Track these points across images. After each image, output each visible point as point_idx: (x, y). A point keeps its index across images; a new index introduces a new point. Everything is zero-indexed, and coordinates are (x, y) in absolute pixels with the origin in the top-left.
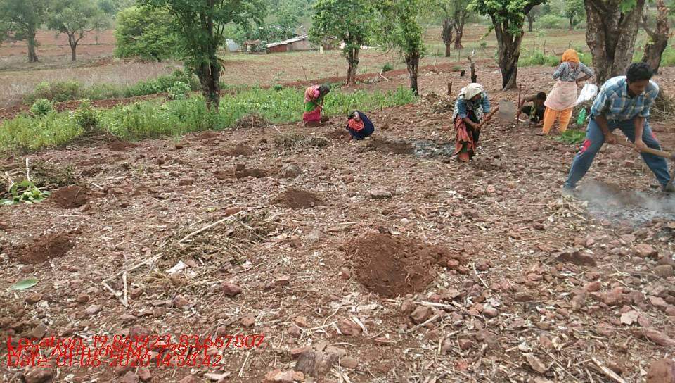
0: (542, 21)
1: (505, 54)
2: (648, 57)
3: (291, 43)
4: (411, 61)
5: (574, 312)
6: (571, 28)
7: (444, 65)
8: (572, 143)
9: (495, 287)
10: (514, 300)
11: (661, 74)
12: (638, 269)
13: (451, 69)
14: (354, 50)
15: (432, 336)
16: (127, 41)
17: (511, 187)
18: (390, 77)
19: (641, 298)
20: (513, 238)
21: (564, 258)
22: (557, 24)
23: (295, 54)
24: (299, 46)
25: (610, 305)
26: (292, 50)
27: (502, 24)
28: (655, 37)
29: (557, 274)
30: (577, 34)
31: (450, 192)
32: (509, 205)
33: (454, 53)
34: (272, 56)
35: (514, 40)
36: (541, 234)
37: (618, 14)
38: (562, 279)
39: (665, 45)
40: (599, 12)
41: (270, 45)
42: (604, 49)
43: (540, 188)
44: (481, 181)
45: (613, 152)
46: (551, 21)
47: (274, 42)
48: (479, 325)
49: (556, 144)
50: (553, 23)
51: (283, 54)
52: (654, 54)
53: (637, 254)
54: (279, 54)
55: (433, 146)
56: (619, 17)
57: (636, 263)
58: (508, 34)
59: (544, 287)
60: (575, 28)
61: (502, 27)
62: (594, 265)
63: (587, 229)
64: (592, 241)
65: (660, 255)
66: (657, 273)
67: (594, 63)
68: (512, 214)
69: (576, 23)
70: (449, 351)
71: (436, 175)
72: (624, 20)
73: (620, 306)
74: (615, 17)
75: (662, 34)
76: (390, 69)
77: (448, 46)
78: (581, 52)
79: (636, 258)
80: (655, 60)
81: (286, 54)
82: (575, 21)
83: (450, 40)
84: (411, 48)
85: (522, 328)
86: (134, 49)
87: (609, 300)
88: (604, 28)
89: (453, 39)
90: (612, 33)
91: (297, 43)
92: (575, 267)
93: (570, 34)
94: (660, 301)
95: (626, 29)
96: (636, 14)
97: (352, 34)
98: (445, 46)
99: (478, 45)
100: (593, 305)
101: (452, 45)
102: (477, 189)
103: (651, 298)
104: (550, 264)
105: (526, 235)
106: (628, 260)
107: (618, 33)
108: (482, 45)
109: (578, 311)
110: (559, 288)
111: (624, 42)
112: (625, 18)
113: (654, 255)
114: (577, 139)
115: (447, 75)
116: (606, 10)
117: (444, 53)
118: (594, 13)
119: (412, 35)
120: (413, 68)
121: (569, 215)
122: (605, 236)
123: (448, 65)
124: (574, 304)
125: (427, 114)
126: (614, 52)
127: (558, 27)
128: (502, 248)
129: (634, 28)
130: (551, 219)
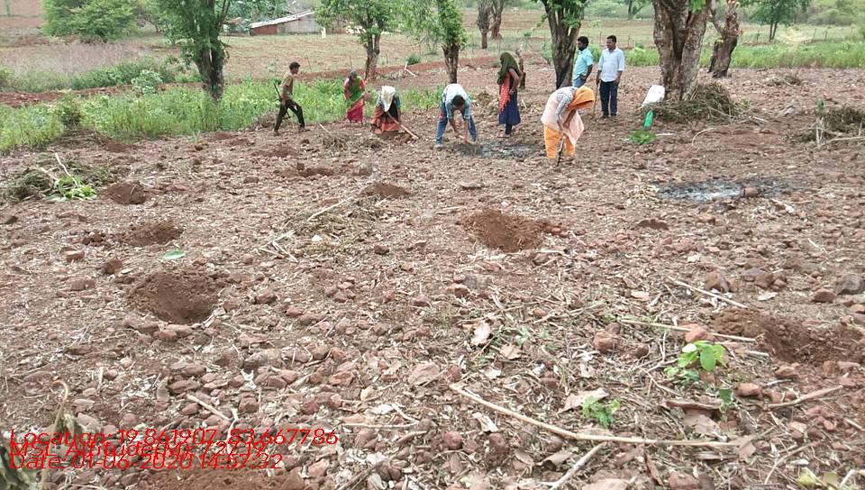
0: (595, 7)
1: (560, 48)
2: (717, 57)
3: (283, 23)
4: (449, 53)
5: (654, 258)
6: (630, 18)
7: (482, 59)
8: (641, 144)
9: (592, 245)
10: (606, 251)
11: (730, 76)
12: (700, 231)
13: (490, 64)
14: (374, 36)
15: (552, 271)
16: (61, 14)
17: (589, 180)
18: (417, 72)
19: (703, 247)
20: (600, 214)
21: (644, 224)
22: (614, 12)
23: (289, 38)
24: (294, 27)
25: (680, 252)
26: (283, 32)
27: (556, 13)
28: (725, 34)
29: (639, 235)
30: (637, 24)
31: (534, 184)
32: (589, 193)
33: (492, 44)
34: (259, 39)
35: (569, 32)
36: (622, 212)
37: (686, 12)
38: (642, 238)
39: (734, 43)
40: (666, 8)
41: (255, 25)
42: (671, 48)
43: (615, 181)
44: (560, 176)
45: (680, 151)
46: (607, 7)
47: (259, 21)
48: (584, 265)
49: (625, 144)
50: (610, 9)
51: (273, 37)
52: (724, 53)
53: (700, 221)
54: (268, 38)
55: (500, 147)
56: (687, 15)
57: (700, 227)
58: (563, 25)
59: (629, 243)
60: (635, 17)
61: (557, 15)
62: (667, 229)
63: (660, 207)
64: (665, 213)
65: (717, 220)
66: (714, 232)
67: (662, 63)
68: (595, 200)
69: (635, 11)
70: (567, 279)
71: (517, 171)
72: (692, 19)
73: (687, 252)
74: (683, 15)
75: (731, 31)
76: (416, 62)
77: (484, 35)
78: (641, 47)
79: (699, 224)
80: (725, 61)
81: (277, 37)
82: (635, 8)
83: (487, 28)
84: (450, 37)
85: (617, 266)
86: (73, 25)
87: (679, 249)
88: (672, 27)
89: (490, 27)
90: (679, 32)
91: (292, 24)
92: (653, 231)
93: (630, 25)
94: (716, 249)
95: (694, 29)
96: (703, 13)
97: (372, 17)
98: (481, 36)
99: (520, 35)
100: (667, 253)
101: (489, 34)
102: (559, 182)
103: (709, 248)
104: (632, 229)
105: (610, 213)
106: (693, 226)
107: (686, 32)
108: (525, 35)
109: (656, 257)
110: (641, 244)
111: (692, 42)
112: (692, 17)
113: (713, 221)
114: (645, 140)
115: (487, 71)
116: (673, 8)
117: (480, 43)
118: (662, 10)
119: (451, 22)
120: (452, 61)
121: (644, 198)
122: (675, 210)
123: (487, 59)
124: (653, 252)
125: (483, 115)
126: (681, 52)
127: (615, 16)
128: (592, 221)
129: (701, 28)
130: (629, 202)
